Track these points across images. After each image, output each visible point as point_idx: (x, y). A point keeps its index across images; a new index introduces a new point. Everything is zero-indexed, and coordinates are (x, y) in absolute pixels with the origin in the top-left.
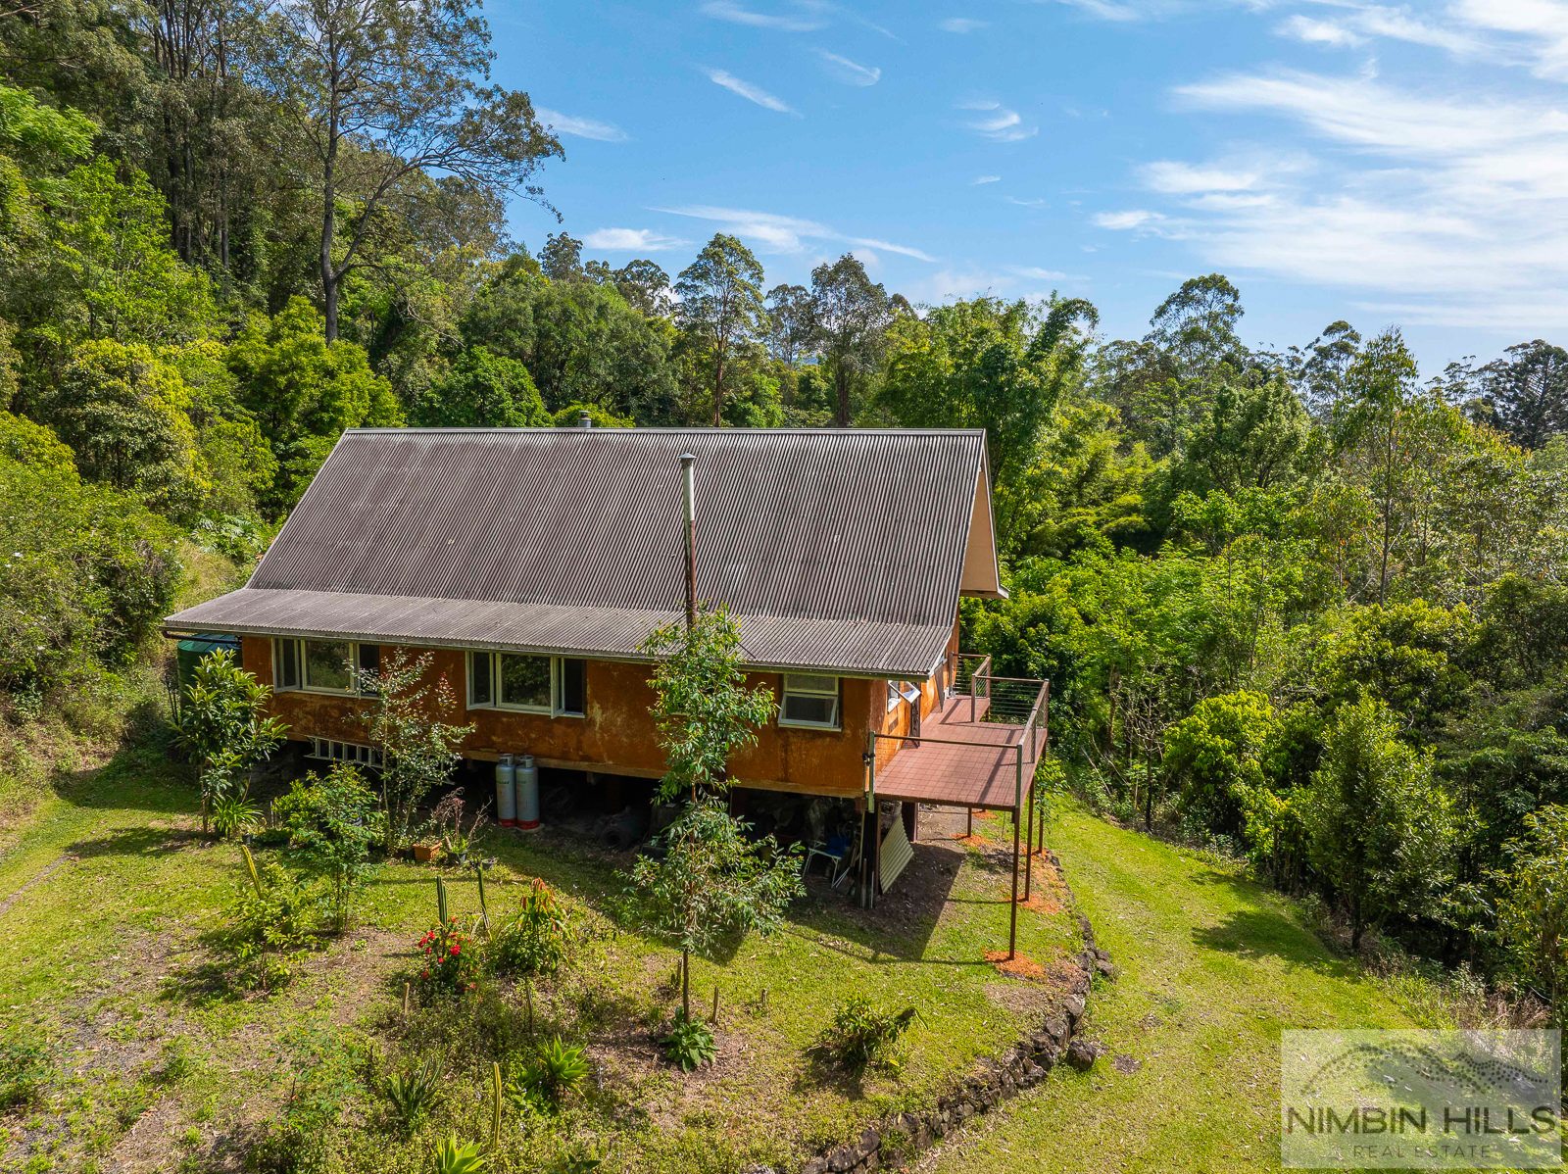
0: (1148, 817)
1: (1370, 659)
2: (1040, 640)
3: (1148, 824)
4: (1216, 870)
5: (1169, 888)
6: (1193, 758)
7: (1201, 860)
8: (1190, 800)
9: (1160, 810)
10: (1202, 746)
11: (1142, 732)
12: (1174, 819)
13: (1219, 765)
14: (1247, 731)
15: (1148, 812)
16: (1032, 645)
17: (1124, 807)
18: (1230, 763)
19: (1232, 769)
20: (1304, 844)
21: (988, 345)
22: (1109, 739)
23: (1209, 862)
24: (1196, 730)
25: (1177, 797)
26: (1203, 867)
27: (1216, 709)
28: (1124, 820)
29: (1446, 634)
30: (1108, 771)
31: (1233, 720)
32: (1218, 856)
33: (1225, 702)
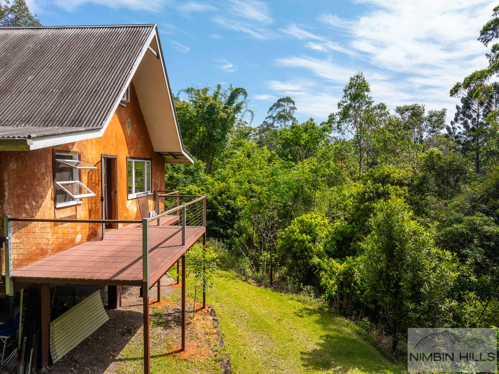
0: (271, 279)
1: (372, 192)
2: (223, 203)
3: (271, 283)
4: (308, 307)
5: (284, 322)
6: (292, 247)
7: (299, 301)
8: (291, 269)
9: (277, 275)
10: (296, 240)
11: (267, 236)
12: (283, 279)
13: (306, 249)
14: (317, 230)
15: (271, 277)
16: (220, 204)
17: (259, 275)
18: (310, 248)
19: (312, 251)
20: (354, 288)
21: (208, 104)
22: (253, 243)
23: (304, 302)
24: (293, 232)
25: (285, 268)
26: (300, 306)
27: (302, 222)
28: (259, 282)
29: (405, 179)
30: (252, 258)
31: (310, 226)
32: (308, 298)
33: (306, 217)
